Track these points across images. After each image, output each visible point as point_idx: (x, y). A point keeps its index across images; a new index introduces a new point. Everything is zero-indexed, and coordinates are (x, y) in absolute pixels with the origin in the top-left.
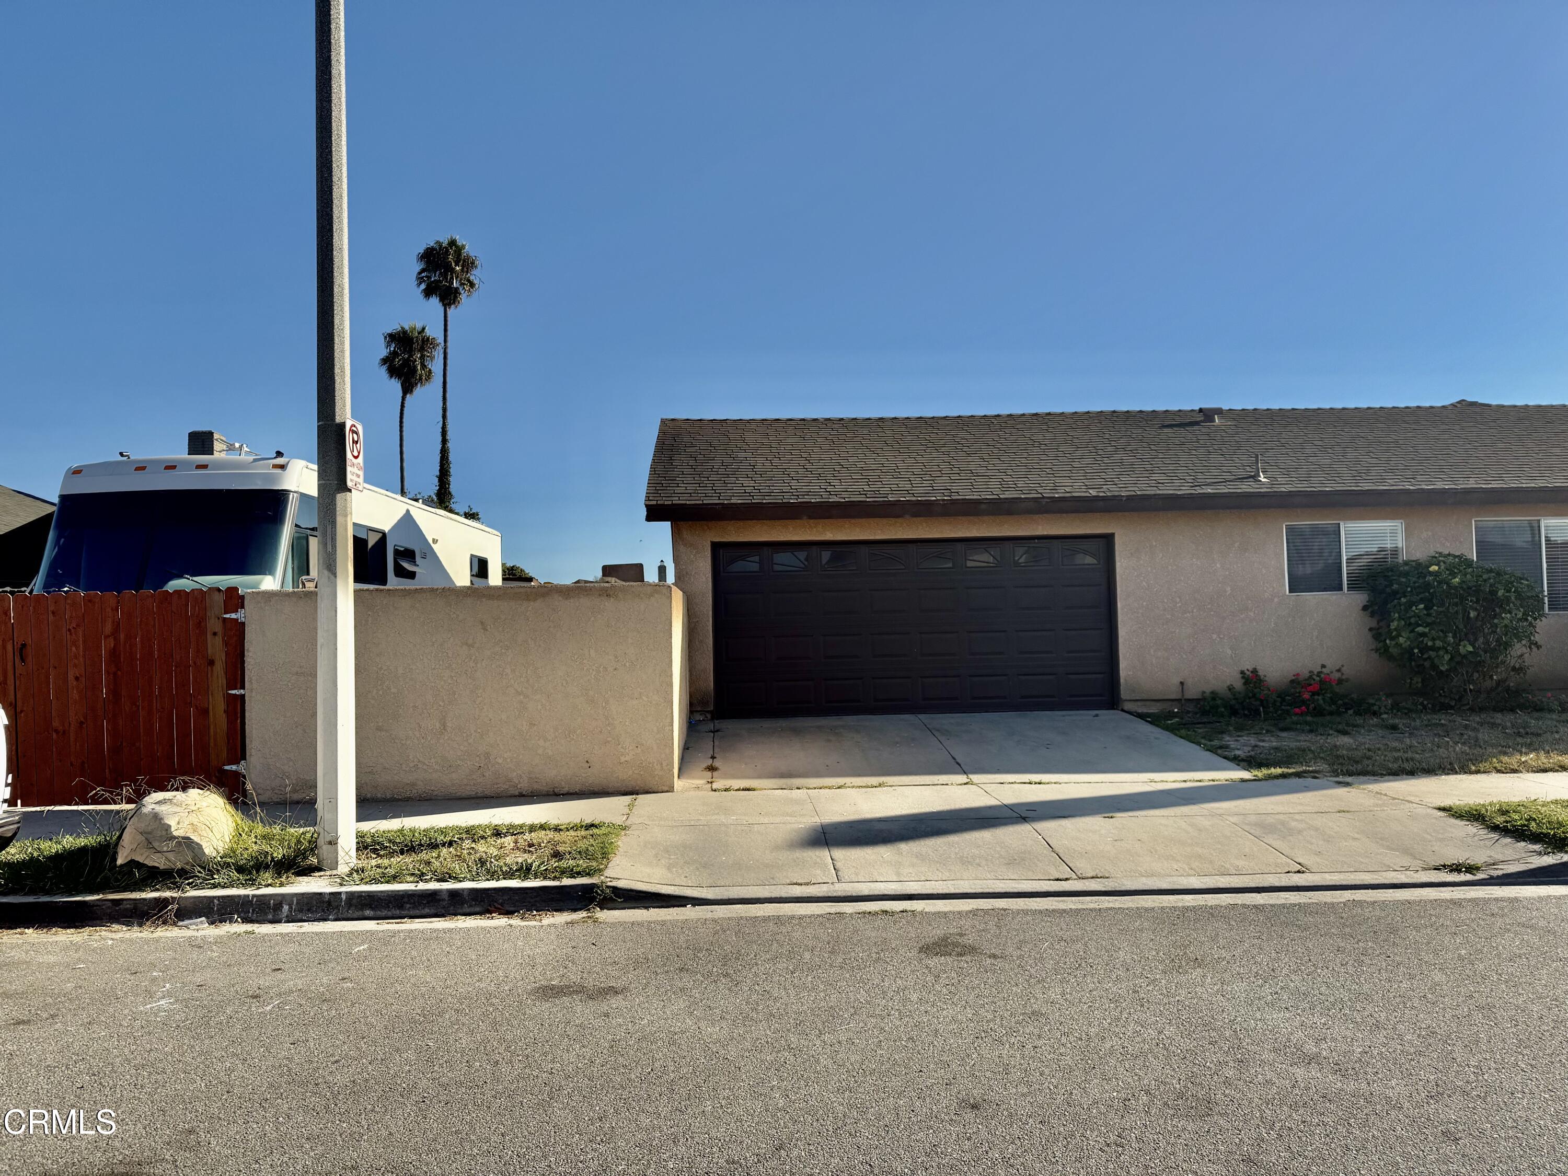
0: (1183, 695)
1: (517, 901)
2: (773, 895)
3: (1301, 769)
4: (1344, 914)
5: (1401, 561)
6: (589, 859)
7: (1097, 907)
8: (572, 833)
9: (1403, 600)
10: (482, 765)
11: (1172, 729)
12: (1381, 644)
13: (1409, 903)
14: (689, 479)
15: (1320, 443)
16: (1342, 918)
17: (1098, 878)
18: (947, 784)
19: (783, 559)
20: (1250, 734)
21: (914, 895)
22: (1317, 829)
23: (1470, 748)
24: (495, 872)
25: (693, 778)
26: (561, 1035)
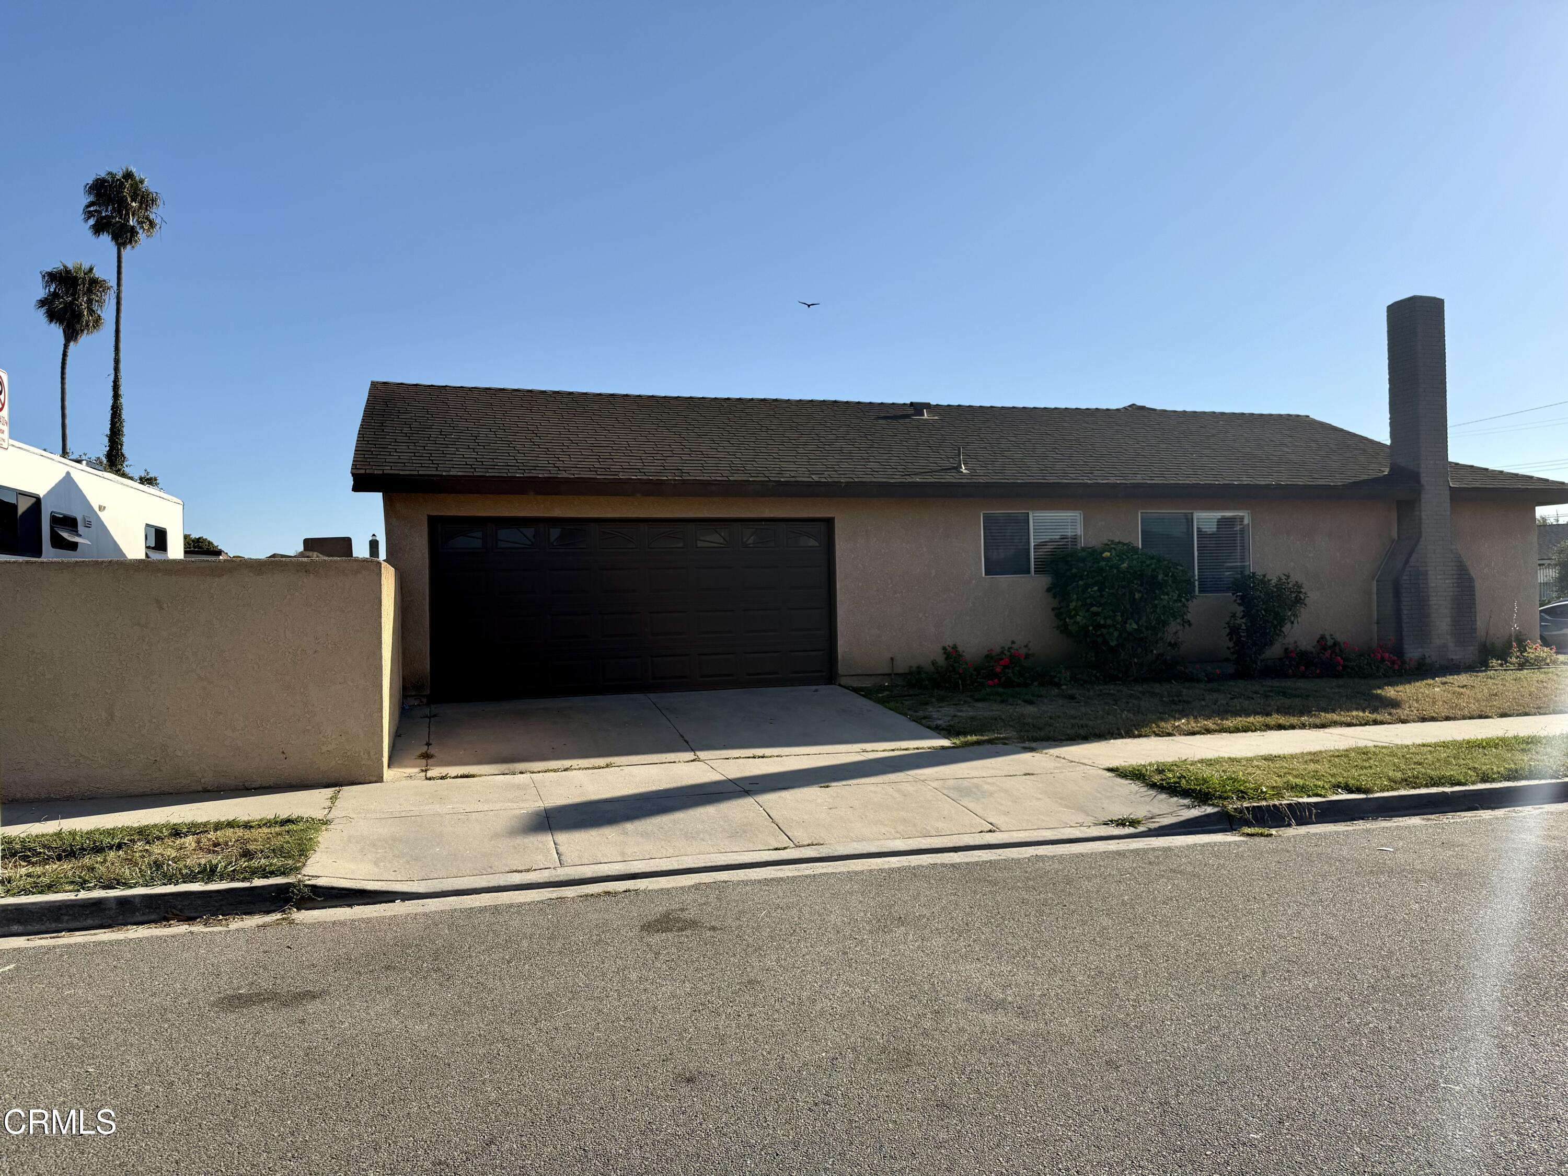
0: (893, 670)
1: (199, 906)
2: (491, 885)
3: (993, 737)
4: (1028, 869)
5: (1079, 548)
6: (284, 857)
7: (812, 873)
8: (266, 830)
9: (1081, 582)
10: (158, 759)
11: (883, 702)
12: (1062, 622)
13: (1083, 856)
14: (404, 448)
15: (1014, 439)
16: (1026, 872)
17: (813, 845)
18: (674, 762)
19: (507, 536)
20: (950, 705)
21: (638, 874)
22: (1006, 791)
23: (1134, 714)
24: (173, 875)
25: (406, 767)
26: (248, 1048)
